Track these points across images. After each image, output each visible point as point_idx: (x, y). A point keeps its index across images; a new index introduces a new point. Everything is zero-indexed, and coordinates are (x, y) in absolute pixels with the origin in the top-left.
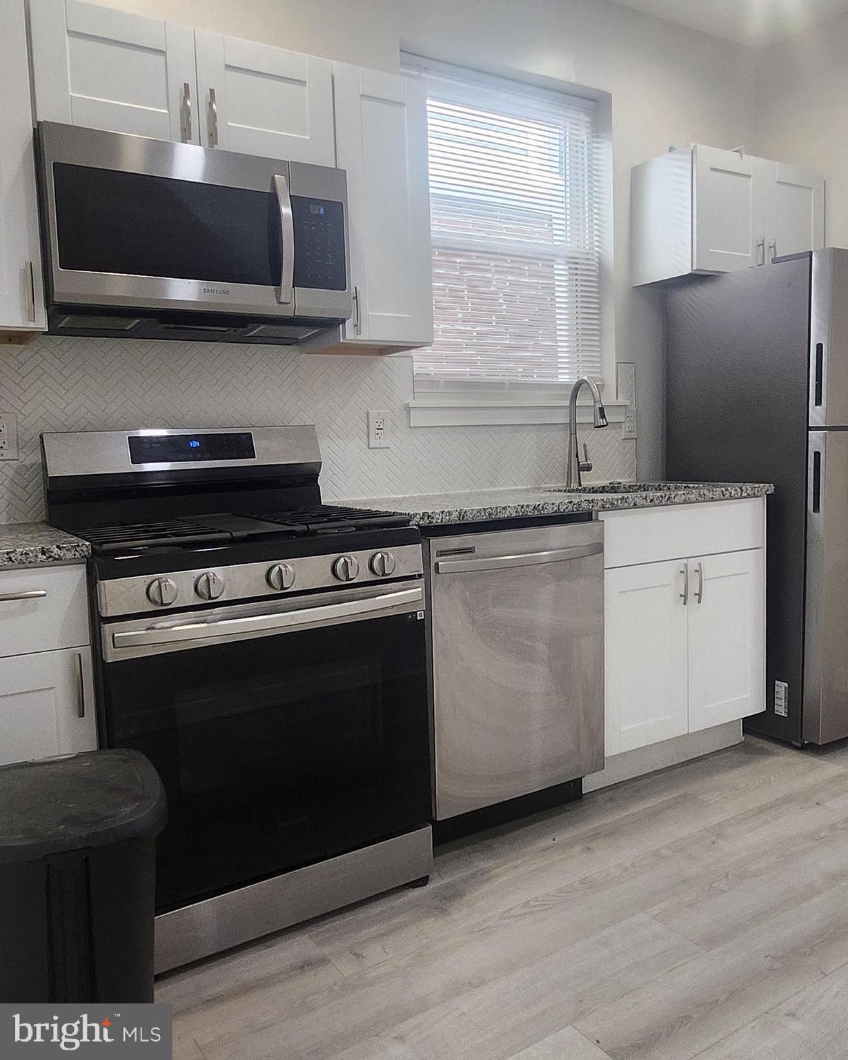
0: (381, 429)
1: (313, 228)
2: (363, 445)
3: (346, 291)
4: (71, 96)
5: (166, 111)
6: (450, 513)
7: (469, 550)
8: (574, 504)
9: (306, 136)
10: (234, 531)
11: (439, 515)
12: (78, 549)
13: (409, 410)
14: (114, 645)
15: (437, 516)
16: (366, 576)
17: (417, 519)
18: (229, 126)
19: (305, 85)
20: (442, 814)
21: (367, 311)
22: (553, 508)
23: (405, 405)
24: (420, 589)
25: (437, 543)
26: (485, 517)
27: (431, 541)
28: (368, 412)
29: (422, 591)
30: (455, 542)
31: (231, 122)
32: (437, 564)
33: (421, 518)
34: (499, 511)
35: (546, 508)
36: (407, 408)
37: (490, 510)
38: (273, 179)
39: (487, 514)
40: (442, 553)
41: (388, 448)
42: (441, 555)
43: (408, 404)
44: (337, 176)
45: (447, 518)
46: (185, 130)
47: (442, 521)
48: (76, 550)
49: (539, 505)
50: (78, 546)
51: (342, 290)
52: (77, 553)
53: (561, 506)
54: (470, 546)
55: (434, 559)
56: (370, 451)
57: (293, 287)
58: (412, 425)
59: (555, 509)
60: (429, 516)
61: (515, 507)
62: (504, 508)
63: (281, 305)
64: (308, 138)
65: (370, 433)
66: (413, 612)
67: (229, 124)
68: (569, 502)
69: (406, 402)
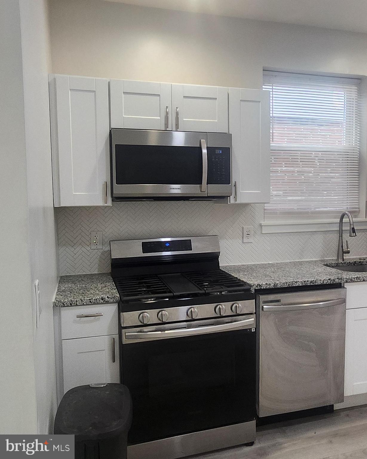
0: (249, 235)
1: (217, 160)
2: (240, 241)
3: (230, 184)
4: (124, 117)
5: (159, 118)
6: (270, 284)
7: (278, 301)
8: (331, 280)
9: (216, 120)
10: (175, 292)
11: (265, 285)
12: (115, 298)
13: (262, 227)
14: (126, 338)
15: (264, 286)
16: (229, 313)
17: (254, 287)
18: (184, 120)
19: (216, 100)
20: (262, 414)
21: (240, 191)
22: (321, 282)
23: (260, 224)
24: (253, 319)
25: (263, 298)
26: (286, 286)
27: (260, 297)
28: (243, 227)
29: (254, 320)
30: (272, 297)
31: (185, 118)
32: (263, 307)
33: (256, 287)
34: (293, 283)
35: (317, 282)
36: (261, 226)
37: (289, 283)
38: (200, 140)
39: (287, 285)
40: (265, 302)
41: (252, 243)
42: (265, 303)
43: (261, 224)
44: (228, 136)
45: (269, 286)
46: (166, 124)
47: (266, 287)
48: (114, 299)
49: (313, 281)
50: (115, 297)
51: (228, 184)
52: (114, 300)
53: (324, 281)
54: (278, 299)
55: (261, 304)
56: (244, 244)
57: (207, 184)
58: (263, 233)
59: (321, 283)
60: (260, 286)
61: (301, 282)
62: (296, 282)
63: (202, 192)
64: (216, 121)
65: (244, 236)
66: (250, 329)
67: (184, 119)
68: (329, 279)
69: (260, 223)
